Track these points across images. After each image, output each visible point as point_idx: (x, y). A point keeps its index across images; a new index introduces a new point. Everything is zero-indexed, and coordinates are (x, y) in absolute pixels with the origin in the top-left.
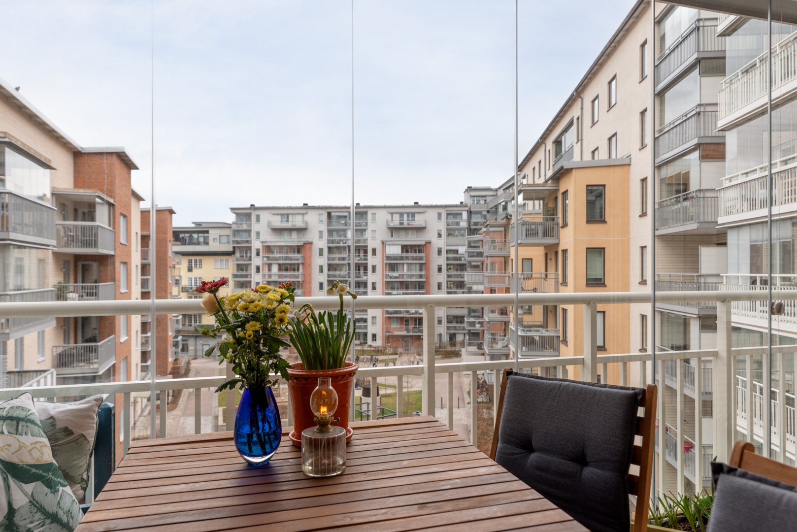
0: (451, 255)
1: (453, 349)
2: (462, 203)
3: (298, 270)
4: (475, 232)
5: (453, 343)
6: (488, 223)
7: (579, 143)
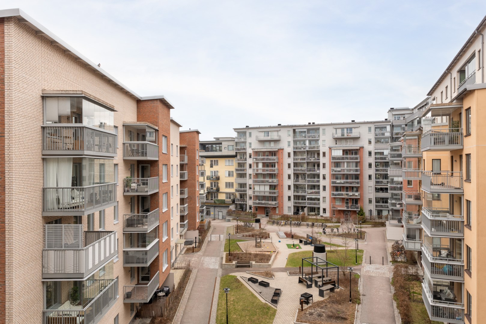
0: (379, 156)
1: (380, 221)
2: (386, 119)
3: (275, 167)
4: (397, 140)
5: (380, 216)
6: (405, 134)
7: (481, 70)
